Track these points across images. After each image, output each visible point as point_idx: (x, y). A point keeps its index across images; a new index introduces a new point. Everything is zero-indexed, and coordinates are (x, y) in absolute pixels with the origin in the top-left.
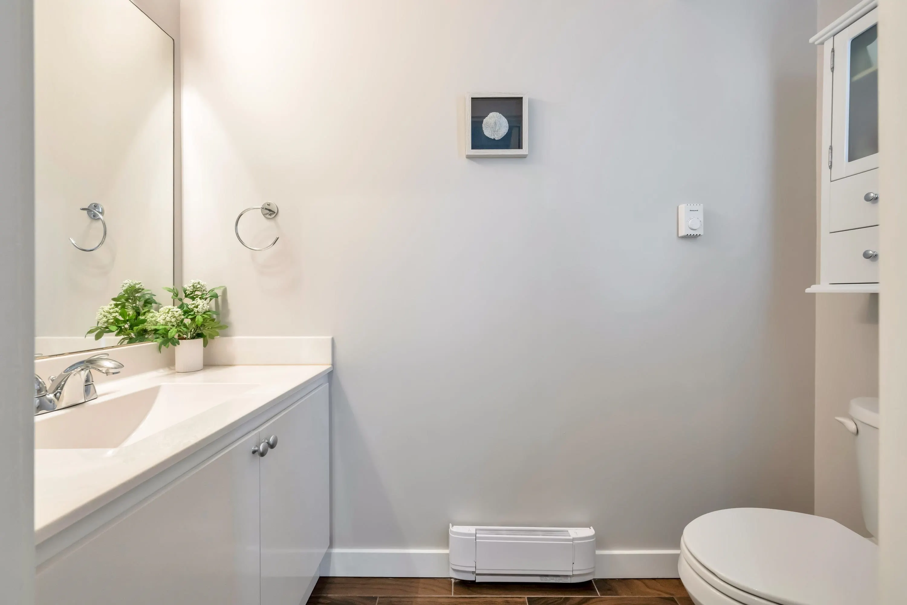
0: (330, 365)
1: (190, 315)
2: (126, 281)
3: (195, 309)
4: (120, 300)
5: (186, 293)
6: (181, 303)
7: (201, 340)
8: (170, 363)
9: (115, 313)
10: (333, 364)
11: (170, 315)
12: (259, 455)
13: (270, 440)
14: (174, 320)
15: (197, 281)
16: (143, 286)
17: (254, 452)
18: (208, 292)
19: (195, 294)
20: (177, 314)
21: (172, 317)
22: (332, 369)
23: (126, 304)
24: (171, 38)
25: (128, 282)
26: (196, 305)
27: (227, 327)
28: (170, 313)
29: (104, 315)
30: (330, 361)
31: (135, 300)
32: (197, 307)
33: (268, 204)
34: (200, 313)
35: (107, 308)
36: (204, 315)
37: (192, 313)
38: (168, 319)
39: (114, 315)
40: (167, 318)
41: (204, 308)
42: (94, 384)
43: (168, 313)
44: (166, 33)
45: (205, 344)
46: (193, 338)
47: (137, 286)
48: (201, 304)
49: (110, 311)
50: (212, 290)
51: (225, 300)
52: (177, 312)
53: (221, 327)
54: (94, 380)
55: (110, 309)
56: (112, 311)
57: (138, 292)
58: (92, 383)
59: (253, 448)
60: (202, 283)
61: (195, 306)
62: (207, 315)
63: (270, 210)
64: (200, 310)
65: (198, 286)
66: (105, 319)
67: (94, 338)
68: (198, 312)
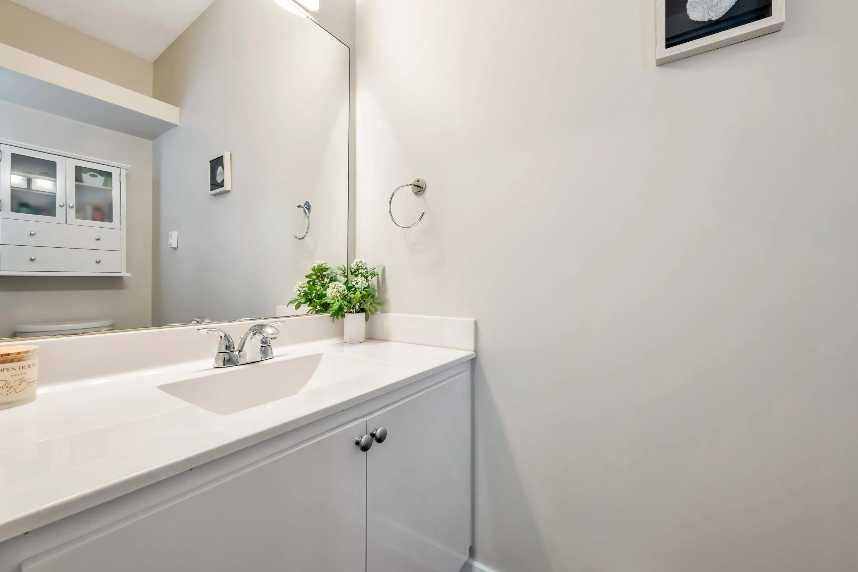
0: (472, 351)
1: (352, 291)
2: (316, 262)
3: (356, 285)
4: (312, 277)
5: (351, 271)
6: (346, 279)
7: (363, 314)
8: (341, 334)
9: (305, 287)
10: (476, 351)
11: (335, 290)
12: (360, 448)
13: (378, 432)
14: (339, 295)
15: (359, 260)
16: (328, 266)
17: (358, 443)
18: (369, 270)
19: (359, 272)
20: (340, 290)
21: (337, 292)
22: (475, 356)
23: (316, 280)
24: (348, 47)
25: (317, 263)
26: (357, 281)
27: (384, 303)
28: (336, 288)
29: (298, 289)
30: (472, 347)
31: (323, 277)
32: (357, 284)
33: (417, 181)
34: (360, 289)
35: (300, 283)
36: (363, 292)
37: (353, 289)
38: (334, 294)
39: (304, 289)
40: (333, 292)
41: (363, 285)
42: (271, 346)
43: (334, 288)
44: (345, 45)
45: (367, 319)
46: (358, 312)
47: (323, 266)
48: (361, 281)
49: (302, 285)
50: (374, 268)
51: (384, 278)
52: (341, 287)
53: (380, 304)
54: (271, 342)
55: (302, 284)
56: (303, 286)
57: (325, 271)
58: (269, 345)
59: (357, 439)
60: (363, 262)
61: (356, 283)
62: (365, 291)
63: (419, 187)
64: (360, 287)
65: (360, 265)
66: (298, 293)
67: (294, 307)
68: (359, 288)
